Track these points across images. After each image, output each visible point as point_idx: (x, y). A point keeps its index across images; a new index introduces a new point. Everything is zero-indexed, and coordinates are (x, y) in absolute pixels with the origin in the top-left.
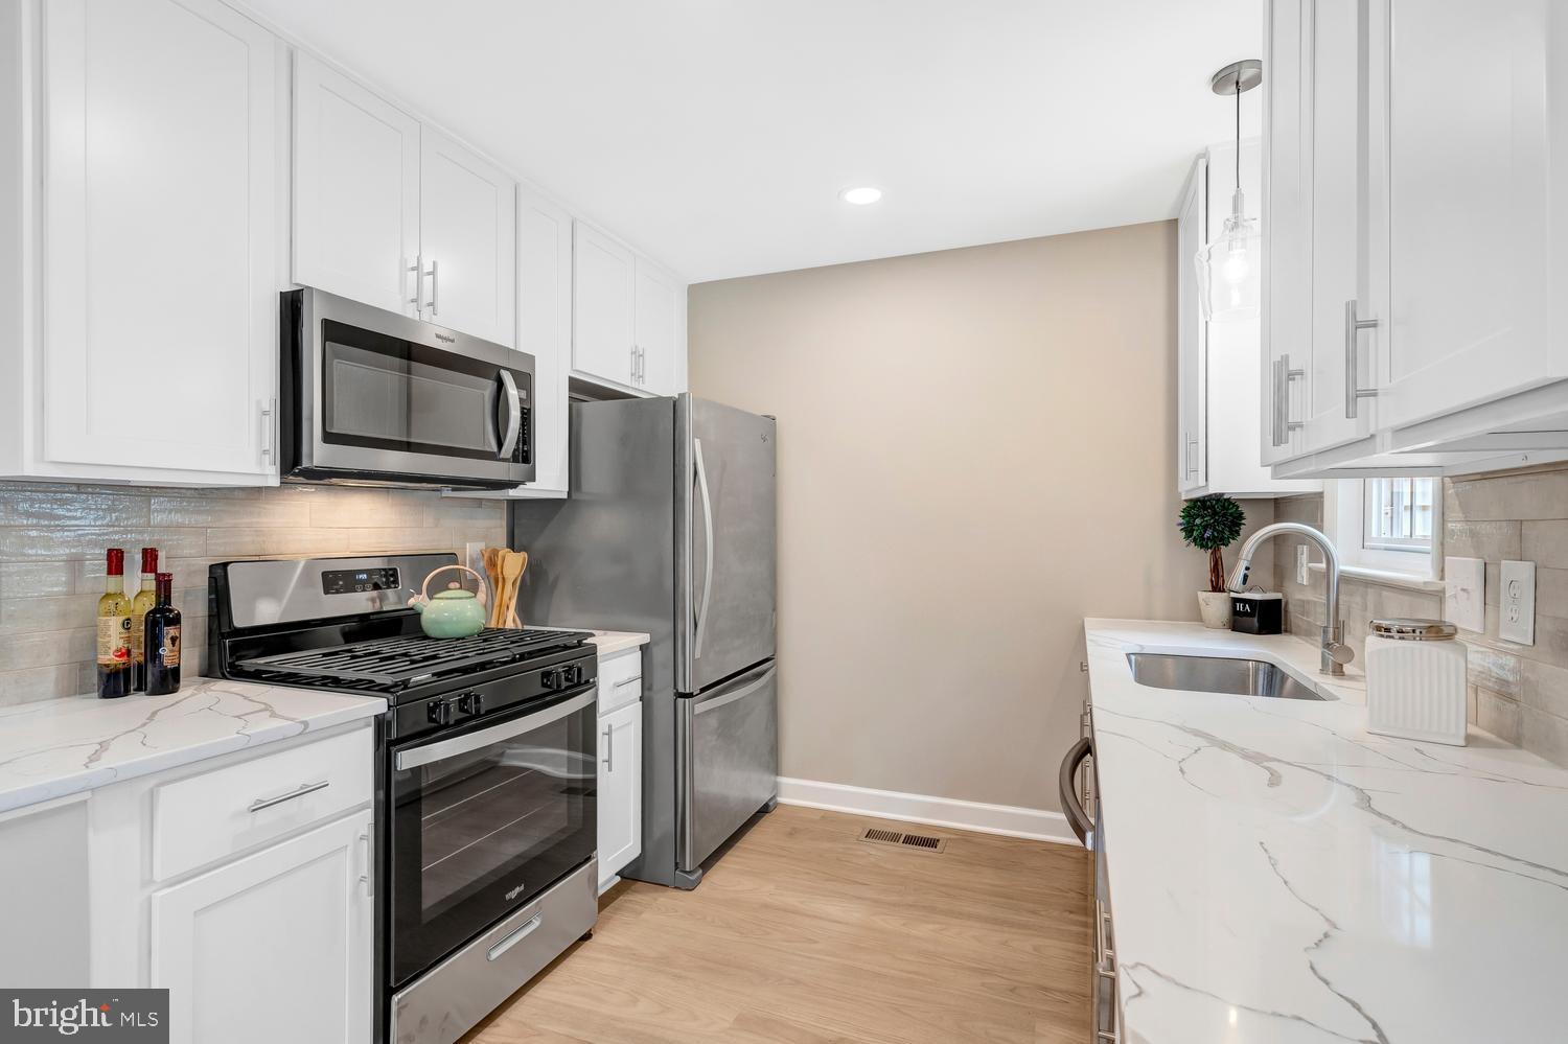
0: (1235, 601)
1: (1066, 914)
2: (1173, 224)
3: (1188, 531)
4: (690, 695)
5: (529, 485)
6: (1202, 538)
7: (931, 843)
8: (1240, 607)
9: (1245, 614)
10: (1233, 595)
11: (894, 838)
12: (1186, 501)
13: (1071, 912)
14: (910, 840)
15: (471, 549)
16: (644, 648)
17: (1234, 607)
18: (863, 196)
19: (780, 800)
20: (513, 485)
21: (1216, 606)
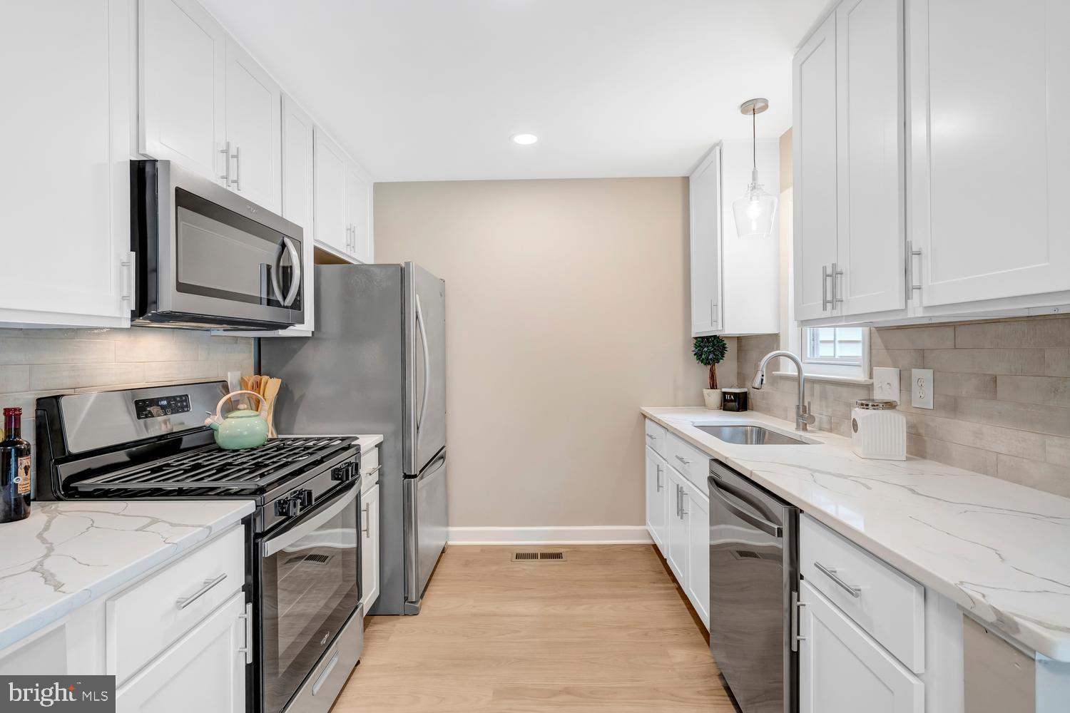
0: (725, 393)
1: (652, 585)
2: (686, 180)
3: (699, 355)
4: (415, 476)
5: (298, 327)
6: (707, 359)
7: (558, 556)
8: (728, 397)
9: (731, 401)
10: (724, 390)
11: (534, 556)
12: (696, 338)
13: (654, 583)
14: (544, 556)
15: (232, 378)
16: (379, 446)
17: (725, 397)
18: (525, 139)
19: (450, 543)
20: (284, 327)
21: (714, 397)
